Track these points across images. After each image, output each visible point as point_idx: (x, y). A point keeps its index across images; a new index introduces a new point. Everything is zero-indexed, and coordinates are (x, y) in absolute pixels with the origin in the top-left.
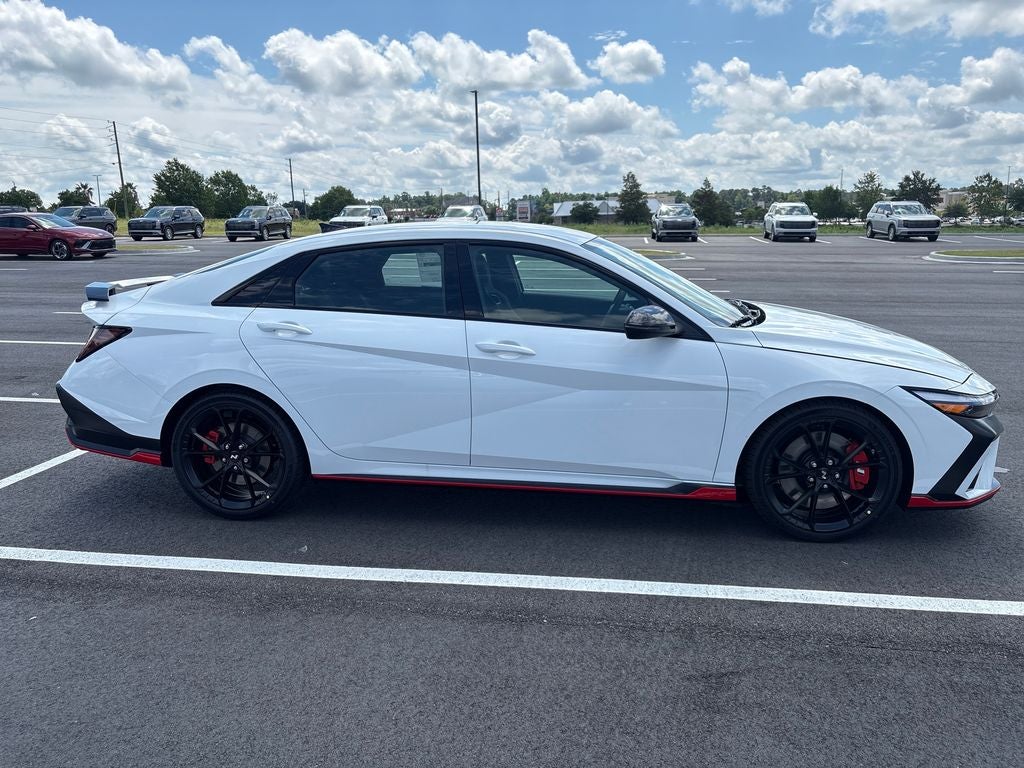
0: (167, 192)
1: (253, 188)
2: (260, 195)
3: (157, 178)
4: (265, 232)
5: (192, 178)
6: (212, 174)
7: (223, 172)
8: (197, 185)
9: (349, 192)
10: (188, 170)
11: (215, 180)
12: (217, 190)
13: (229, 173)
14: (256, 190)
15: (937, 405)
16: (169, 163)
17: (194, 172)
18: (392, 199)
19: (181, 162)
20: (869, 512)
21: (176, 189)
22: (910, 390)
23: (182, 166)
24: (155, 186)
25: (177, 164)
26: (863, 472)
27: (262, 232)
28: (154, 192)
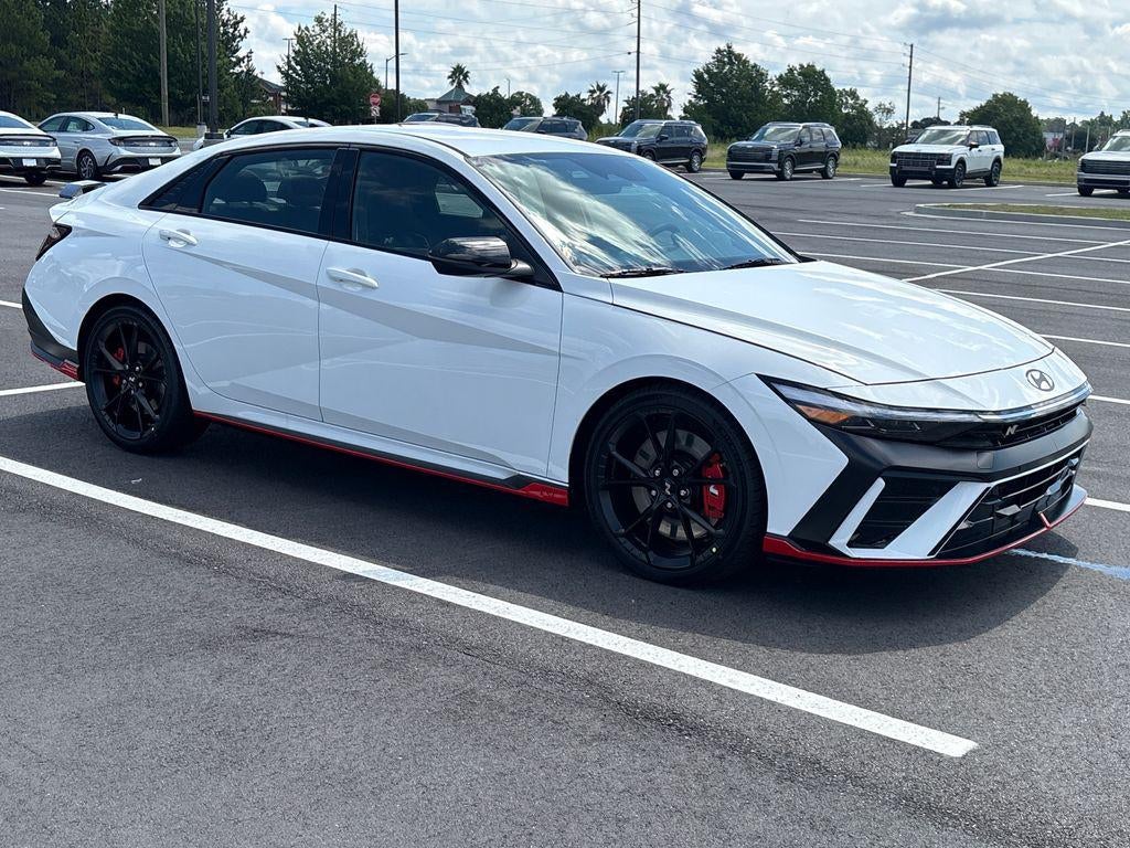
0: (711, 100)
1: (853, 94)
2: (862, 106)
3: (698, 75)
4: (788, 165)
5: (750, 76)
6: (784, 71)
7: (802, 67)
8: (755, 88)
9: (1025, 103)
10: (746, 62)
11: (787, 81)
12: (787, 96)
13: (811, 67)
14: (858, 98)
15: (800, 407)
16: (719, 51)
17: (755, 66)
18: (1116, 119)
19: (737, 49)
20: (714, 550)
21: (722, 94)
22: (768, 380)
23: (738, 57)
24: (693, 90)
25: (730, 53)
26: (716, 493)
27: (781, 166)
28: (690, 97)
